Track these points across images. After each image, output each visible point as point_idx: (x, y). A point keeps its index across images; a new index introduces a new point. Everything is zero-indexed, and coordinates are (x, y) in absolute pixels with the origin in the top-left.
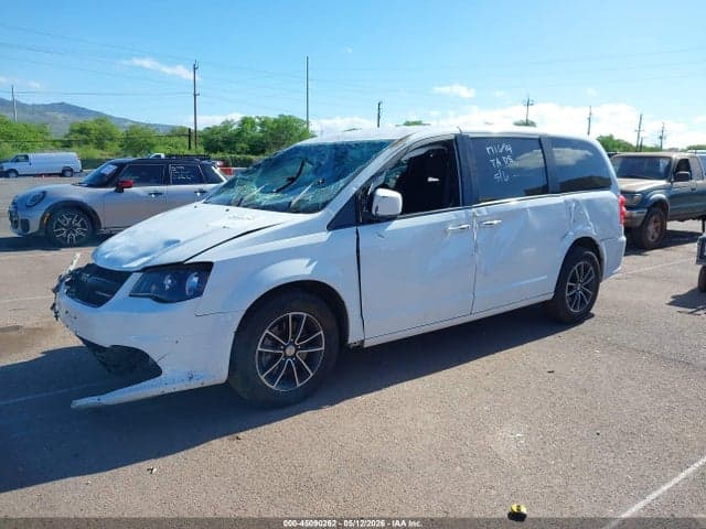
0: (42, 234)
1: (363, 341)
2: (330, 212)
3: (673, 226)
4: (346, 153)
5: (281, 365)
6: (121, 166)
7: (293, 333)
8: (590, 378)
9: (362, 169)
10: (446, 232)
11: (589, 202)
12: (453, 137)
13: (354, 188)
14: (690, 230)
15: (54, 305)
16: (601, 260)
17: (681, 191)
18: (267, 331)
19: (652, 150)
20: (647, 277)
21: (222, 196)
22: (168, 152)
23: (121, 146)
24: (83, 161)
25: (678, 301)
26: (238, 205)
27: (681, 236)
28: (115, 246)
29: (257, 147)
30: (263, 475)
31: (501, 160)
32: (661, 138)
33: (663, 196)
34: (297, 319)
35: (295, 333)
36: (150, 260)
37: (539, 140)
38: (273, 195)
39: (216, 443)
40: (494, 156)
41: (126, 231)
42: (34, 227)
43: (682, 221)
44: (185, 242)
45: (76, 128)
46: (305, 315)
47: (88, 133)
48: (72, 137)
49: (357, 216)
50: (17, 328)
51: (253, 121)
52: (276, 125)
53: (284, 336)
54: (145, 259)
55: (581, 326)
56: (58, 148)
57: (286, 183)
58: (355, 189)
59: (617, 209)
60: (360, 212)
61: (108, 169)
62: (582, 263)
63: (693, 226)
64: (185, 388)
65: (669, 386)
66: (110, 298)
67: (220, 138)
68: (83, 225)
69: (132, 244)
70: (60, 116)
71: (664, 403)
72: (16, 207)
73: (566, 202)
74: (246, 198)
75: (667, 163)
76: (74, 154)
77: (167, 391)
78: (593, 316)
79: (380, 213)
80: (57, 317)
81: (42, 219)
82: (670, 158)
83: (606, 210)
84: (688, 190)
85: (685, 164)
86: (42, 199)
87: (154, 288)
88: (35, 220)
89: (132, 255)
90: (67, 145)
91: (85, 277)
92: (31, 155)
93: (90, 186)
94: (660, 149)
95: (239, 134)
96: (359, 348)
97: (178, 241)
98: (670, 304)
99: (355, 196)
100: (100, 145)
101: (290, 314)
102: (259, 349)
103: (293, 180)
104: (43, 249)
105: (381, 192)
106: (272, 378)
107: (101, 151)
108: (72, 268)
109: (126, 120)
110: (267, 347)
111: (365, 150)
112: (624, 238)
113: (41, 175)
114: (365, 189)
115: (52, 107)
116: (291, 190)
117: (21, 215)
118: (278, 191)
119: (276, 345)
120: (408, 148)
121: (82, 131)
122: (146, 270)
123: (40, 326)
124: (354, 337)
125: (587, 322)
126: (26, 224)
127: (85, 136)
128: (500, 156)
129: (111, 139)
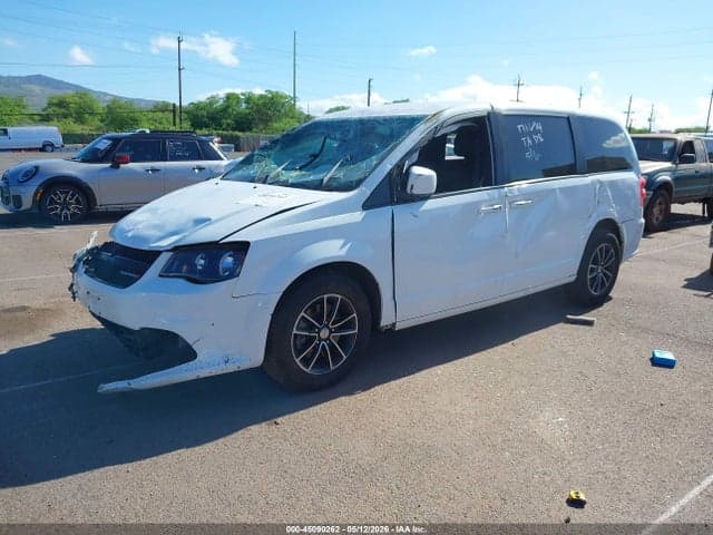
0: (36, 211)
1: (394, 324)
2: (365, 191)
3: (676, 208)
4: (374, 128)
5: (315, 349)
6: (116, 141)
7: (328, 316)
8: (620, 362)
9: (396, 146)
10: (479, 213)
11: (613, 184)
12: (485, 114)
13: (388, 165)
14: (689, 213)
15: (72, 285)
16: (621, 242)
17: (685, 173)
18: (302, 314)
19: (640, 132)
20: (658, 260)
21: (240, 173)
22: (152, 127)
23: (102, 121)
24: (64, 136)
25: (692, 284)
26: (264, 182)
27: (682, 219)
28: (136, 225)
29: (244, 124)
30: (308, 462)
31: (532, 138)
32: (650, 120)
33: (668, 178)
34: (331, 302)
35: (329, 316)
36: (180, 240)
37: (568, 118)
38: (298, 173)
39: (254, 429)
40: (524, 134)
41: (145, 207)
42: (27, 203)
43: (683, 203)
44: (217, 221)
45: (55, 101)
46: (340, 297)
47: (69, 107)
48: (50, 111)
49: (392, 196)
50: (24, 308)
51: (239, 98)
52: (261, 101)
53: (319, 318)
54: (175, 238)
55: (600, 309)
56: (36, 122)
57: (309, 160)
58: (390, 167)
59: (638, 190)
60: (395, 191)
61: (103, 145)
62: (603, 245)
63: (695, 209)
64: (220, 372)
65: (700, 371)
66: (137, 280)
67: (205, 114)
68: (78, 202)
69: (157, 222)
70: (36, 89)
71: (698, 386)
72: (7, 183)
73: (593, 183)
74: (271, 175)
75: (671, 144)
76: (55, 128)
77: (202, 376)
78: (611, 299)
79: (415, 192)
80: (74, 298)
81: (36, 194)
82: (675, 140)
83: (629, 192)
84: (692, 172)
85: (689, 146)
86: (34, 175)
87: (185, 267)
88: (28, 195)
89: (159, 234)
90: (45, 119)
91: (105, 255)
92: (10, 129)
93: (84, 161)
94: (649, 131)
95: (225, 110)
96: (391, 330)
97: (209, 220)
98: (684, 287)
99: (390, 174)
100: (80, 119)
101: (325, 296)
102: (295, 332)
103: (315, 156)
104: (34, 227)
105: (417, 170)
106: (306, 361)
107: (81, 126)
108: (89, 246)
109: (105, 94)
110: (303, 330)
111: (395, 125)
112: (643, 221)
113: (20, 150)
114: (399, 165)
115: (30, 79)
116: (316, 167)
117: (13, 191)
118: (300, 169)
119: (311, 327)
120: (443, 123)
121: (61, 104)
122: (176, 249)
123: (47, 307)
124: (386, 319)
125: (605, 304)
126: (18, 200)
127: (63, 110)
128: (530, 134)
129: (90, 114)
